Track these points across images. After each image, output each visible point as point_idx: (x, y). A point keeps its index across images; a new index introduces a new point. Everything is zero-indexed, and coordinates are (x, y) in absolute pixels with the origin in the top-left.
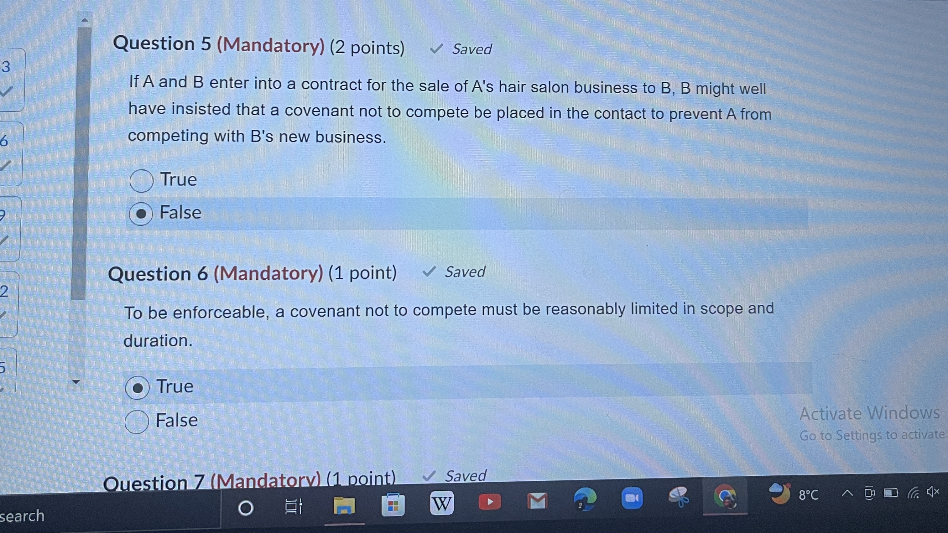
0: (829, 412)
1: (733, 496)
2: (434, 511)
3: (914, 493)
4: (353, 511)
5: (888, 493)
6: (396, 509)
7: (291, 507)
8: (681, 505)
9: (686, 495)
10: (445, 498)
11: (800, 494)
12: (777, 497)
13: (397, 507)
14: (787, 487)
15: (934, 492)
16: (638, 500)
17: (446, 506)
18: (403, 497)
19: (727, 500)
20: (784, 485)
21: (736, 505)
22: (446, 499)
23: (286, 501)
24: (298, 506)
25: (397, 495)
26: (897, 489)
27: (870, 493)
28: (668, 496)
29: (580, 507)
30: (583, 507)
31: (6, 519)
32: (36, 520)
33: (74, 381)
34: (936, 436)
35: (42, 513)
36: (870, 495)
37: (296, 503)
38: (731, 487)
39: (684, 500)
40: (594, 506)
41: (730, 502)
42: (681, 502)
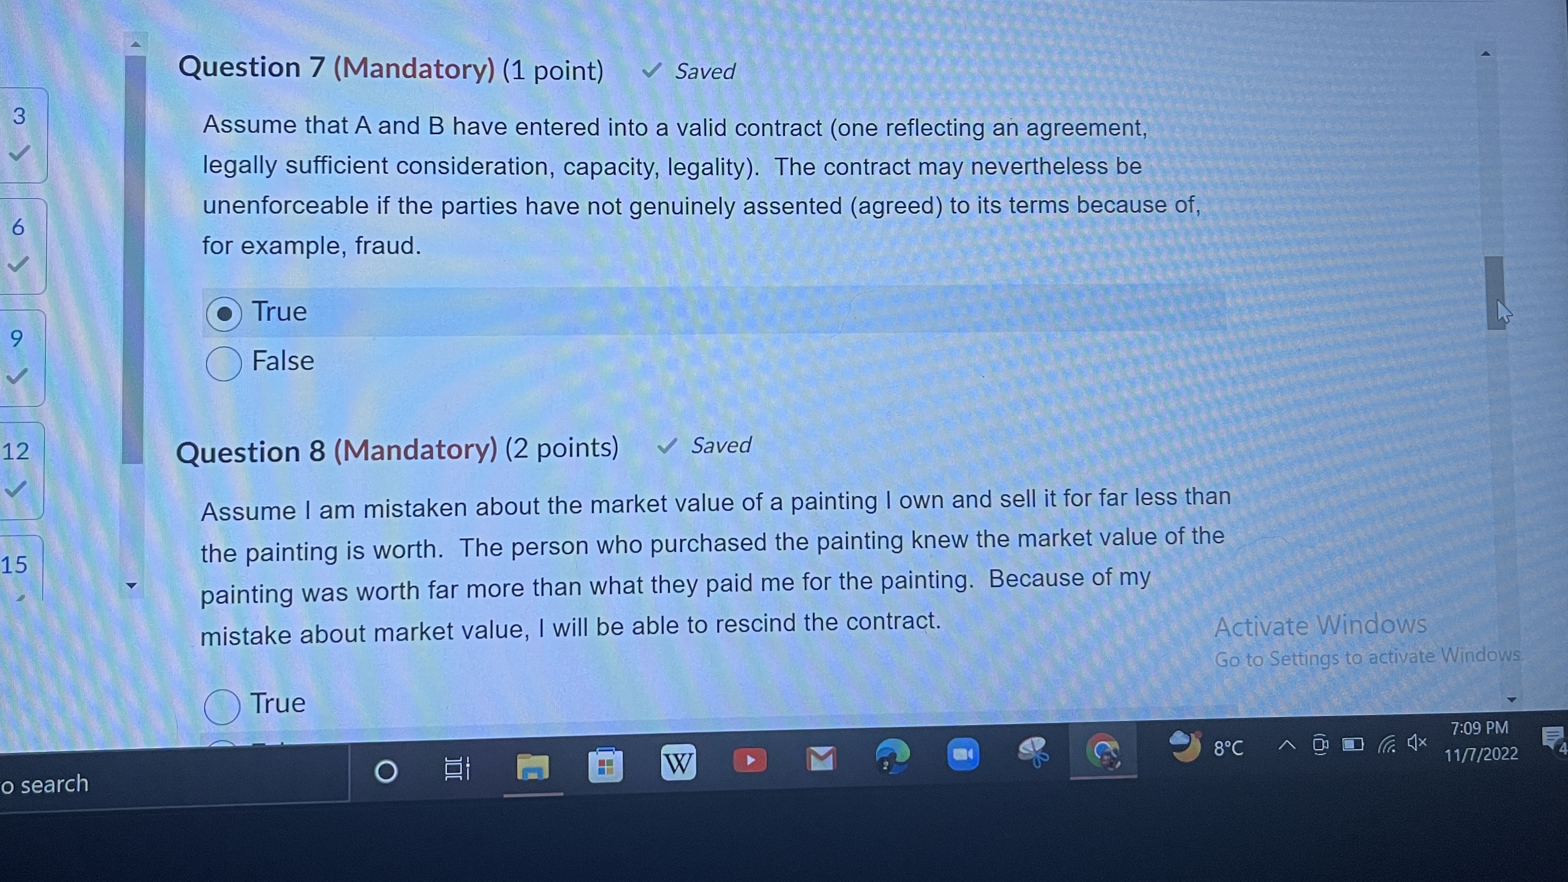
0: (1259, 625)
1: (1115, 751)
2: (667, 774)
3: (1387, 745)
4: (546, 775)
5: (1348, 744)
6: (610, 771)
7: (455, 769)
8: (1037, 765)
9: (1044, 749)
10: (683, 755)
11: (1215, 748)
12: (1180, 752)
13: (612, 769)
14: (1196, 737)
15: (1419, 742)
16: (971, 757)
17: (684, 767)
18: (621, 753)
19: (1106, 757)
20: (1191, 734)
21: (1119, 763)
22: (685, 756)
23: (446, 761)
24: (464, 768)
25: (612, 750)
26: (1362, 738)
27: (1322, 745)
28: (1018, 751)
29: (885, 768)
30: (890, 768)
31: (31, 788)
32: (76, 789)
33: (128, 584)
34: (1421, 657)
35: (85, 780)
36: (1322, 748)
37: (461, 764)
38: (1114, 739)
39: (1041, 756)
40: (906, 766)
41: (1110, 760)
42: (1036, 760)
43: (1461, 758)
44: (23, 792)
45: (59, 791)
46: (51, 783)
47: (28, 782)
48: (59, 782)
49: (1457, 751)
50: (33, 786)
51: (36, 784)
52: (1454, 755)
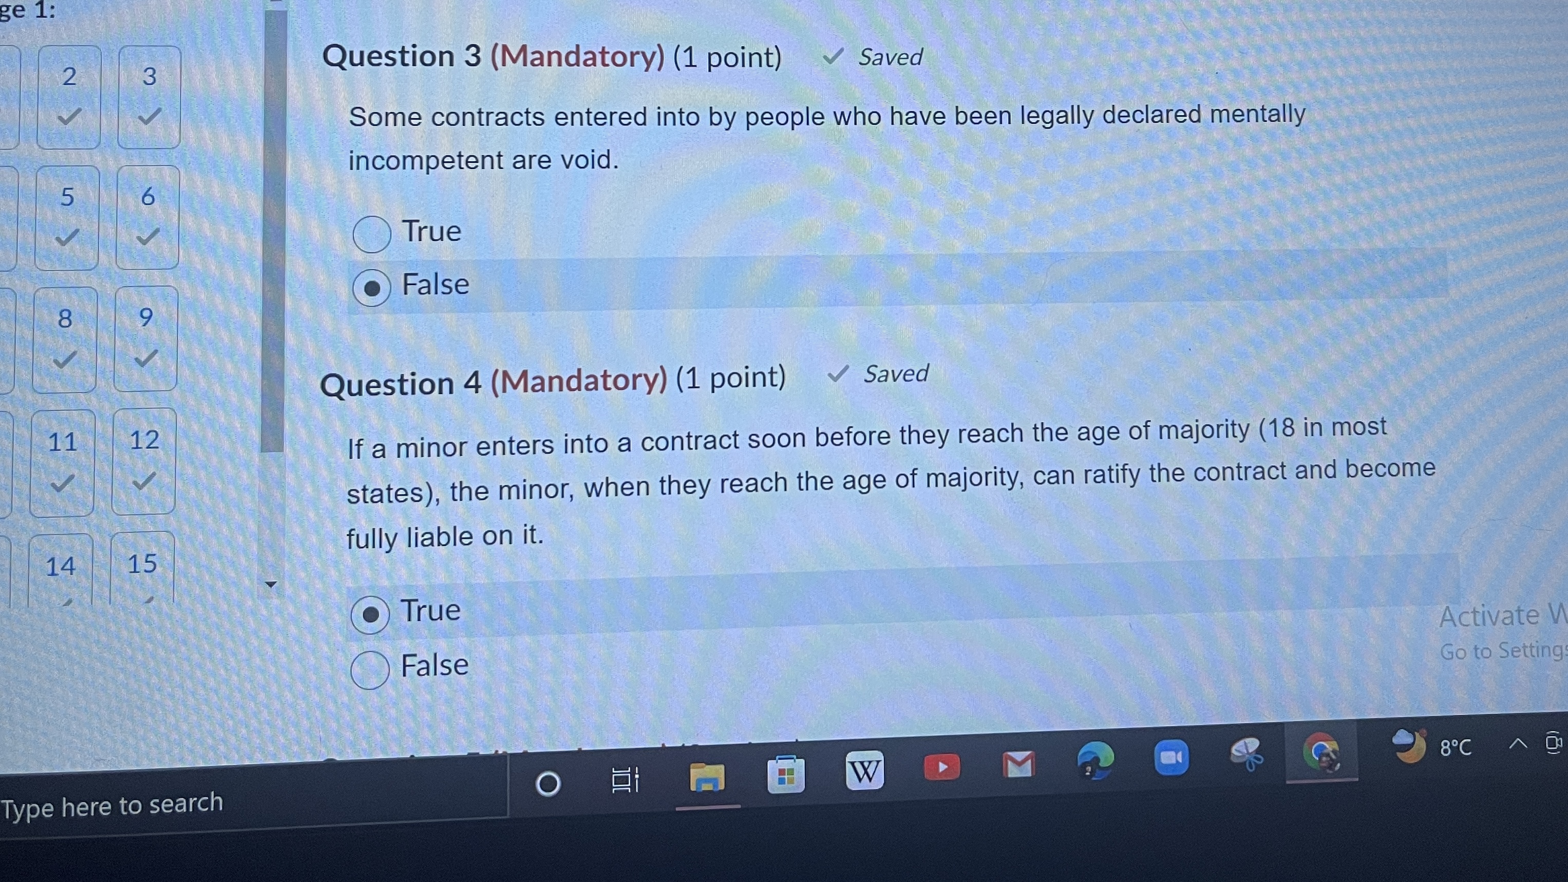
0: (1486, 614)
1: (1334, 751)
2: (852, 783)
4: (722, 787)
6: (791, 781)
7: (621, 780)
8: (1250, 767)
9: (1258, 751)
10: (870, 762)
11: (1441, 747)
12: (1402, 752)
13: (793, 779)
14: (1421, 735)
16: (1180, 760)
17: (871, 776)
18: (802, 761)
19: (1324, 759)
20: (1416, 733)
21: (1339, 765)
22: (872, 763)
23: (614, 772)
24: (633, 779)
25: (793, 758)
28: (1230, 753)
29: (1088, 774)
30: (1092, 774)
31: (160, 806)
32: (210, 808)
33: (268, 584)
35: (220, 798)
37: (629, 775)
38: (1332, 738)
39: (1255, 758)
40: (1110, 771)
41: (1329, 762)
42: (1250, 763)
44: (152, 812)
45: (191, 810)
46: (182, 802)
47: (157, 801)
48: (191, 801)
50: (163, 805)
51: (166, 803)
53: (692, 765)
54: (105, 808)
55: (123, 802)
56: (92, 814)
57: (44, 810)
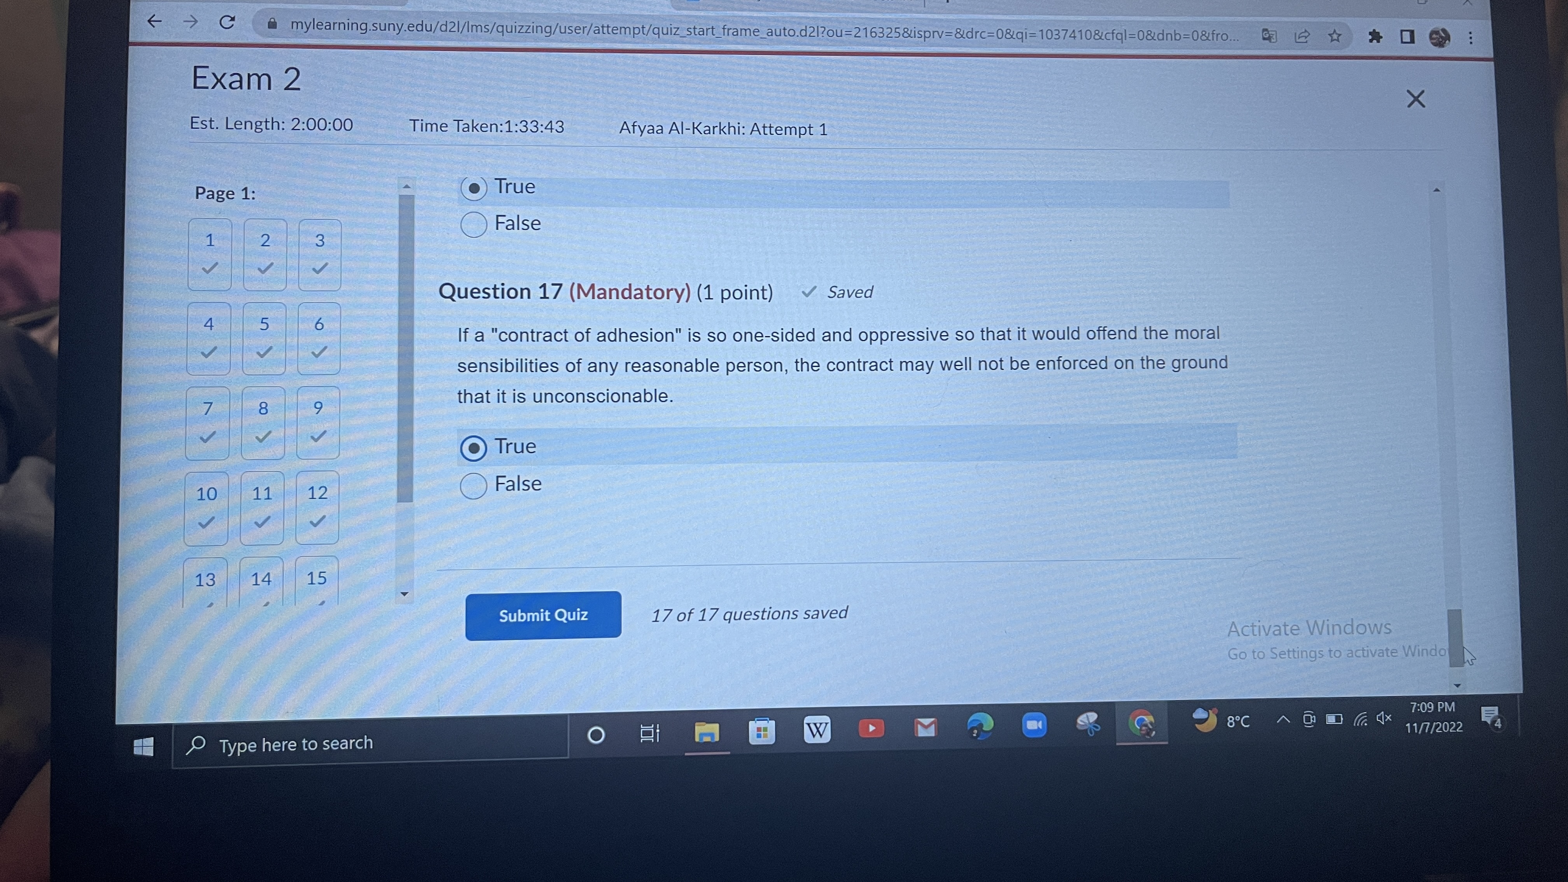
0: (1261, 627)
1: (1151, 723)
2: (808, 738)
3: (1361, 720)
4: (717, 739)
5: (1331, 719)
6: (765, 736)
7: (647, 733)
8: (1091, 733)
9: (1096, 722)
10: (821, 724)
11: (1228, 721)
12: (1201, 724)
13: (767, 734)
14: (1213, 712)
15: (1385, 718)
16: (1041, 727)
17: (821, 733)
18: (773, 722)
19: (1144, 728)
20: (1209, 711)
21: (1154, 732)
22: (822, 725)
23: (642, 727)
24: (655, 733)
25: (767, 720)
26: (1341, 715)
27: (1310, 719)
28: (1076, 723)
29: (975, 735)
30: (978, 735)
31: (330, 745)
32: (364, 747)
33: (402, 593)
34: (1387, 654)
35: (370, 740)
36: (1310, 722)
37: (653, 730)
38: (1149, 713)
39: (1095, 727)
40: (991, 733)
41: (1147, 730)
42: (1090, 730)
43: (1418, 730)
44: (324, 749)
45: (351, 748)
46: (345, 742)
47: (328, 741)
48: (351, 741)
49: (1415, 725)
50: (332, 745)
51: (334, 743)
52: (1412, 728)
53: (697, 724)
54: (292, 745)
55: (304, 741)
56: (283, 750)
57: (249, 747)
